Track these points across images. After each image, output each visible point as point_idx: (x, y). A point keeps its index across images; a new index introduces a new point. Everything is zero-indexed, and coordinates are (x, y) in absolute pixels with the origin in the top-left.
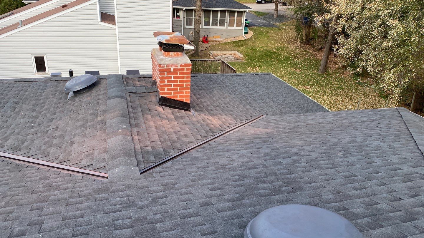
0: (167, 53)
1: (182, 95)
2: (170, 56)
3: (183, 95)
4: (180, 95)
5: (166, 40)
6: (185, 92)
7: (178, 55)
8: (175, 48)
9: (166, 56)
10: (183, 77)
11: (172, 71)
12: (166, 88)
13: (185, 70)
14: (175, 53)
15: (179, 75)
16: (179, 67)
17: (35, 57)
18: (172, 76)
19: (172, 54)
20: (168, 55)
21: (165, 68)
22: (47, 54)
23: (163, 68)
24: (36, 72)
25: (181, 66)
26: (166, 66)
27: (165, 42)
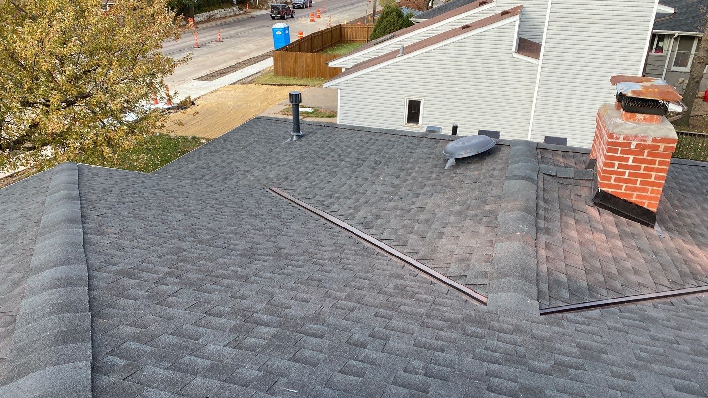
0: (629, 114)
1: (642, 194)
2: (635, 120)
3: (645, 194)
4: (639, 193)
5: (633, 92)
6: (650, 190)
7: (652, 120)
8: (649, 107)
9: (627, 119)
10: (654, 162)
11: (633, 147)
12: (613, 177)
13: (662, 148)
14: (647, 116)
15: (645, 157)
16: (649, 142)
17: (409, 100)
18: (631, 157)
19: (640, 116)
20: (630, 118)
21: (621, 140)
22: (426, 98)
23: (617, 141)
24: (406, 122)
25: (654, 140)
26: (622, 137)
27: (630, 95)
